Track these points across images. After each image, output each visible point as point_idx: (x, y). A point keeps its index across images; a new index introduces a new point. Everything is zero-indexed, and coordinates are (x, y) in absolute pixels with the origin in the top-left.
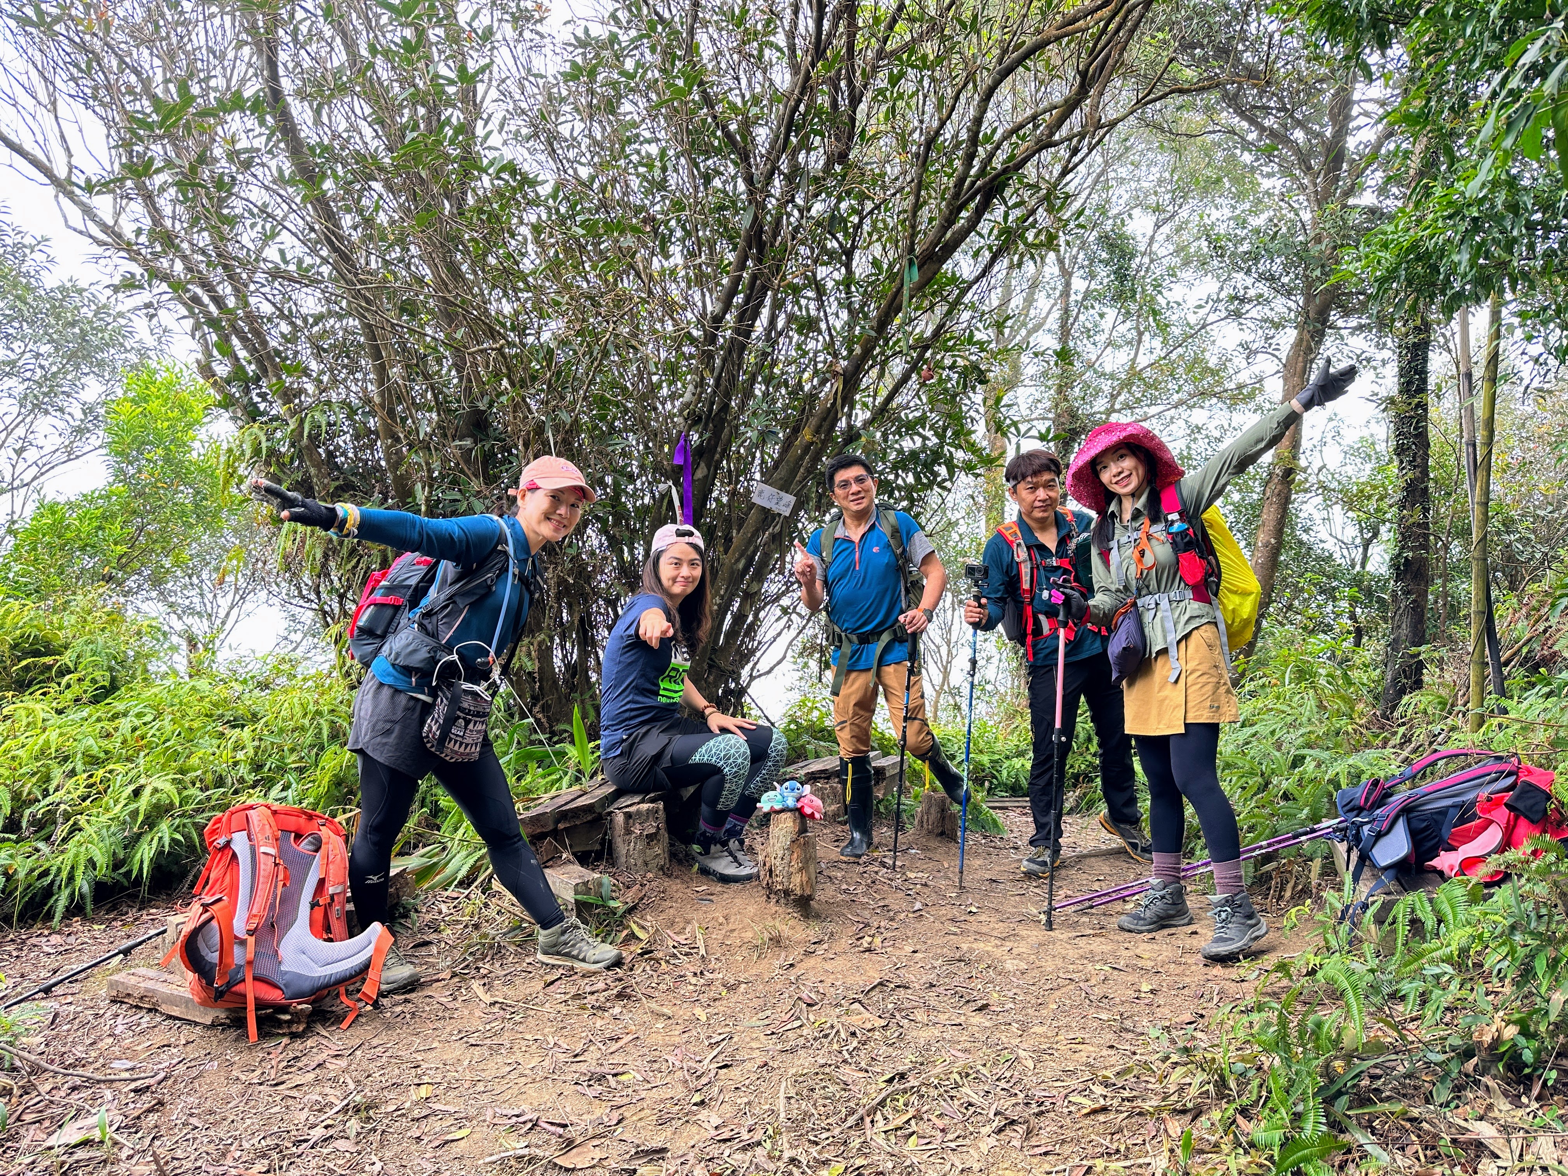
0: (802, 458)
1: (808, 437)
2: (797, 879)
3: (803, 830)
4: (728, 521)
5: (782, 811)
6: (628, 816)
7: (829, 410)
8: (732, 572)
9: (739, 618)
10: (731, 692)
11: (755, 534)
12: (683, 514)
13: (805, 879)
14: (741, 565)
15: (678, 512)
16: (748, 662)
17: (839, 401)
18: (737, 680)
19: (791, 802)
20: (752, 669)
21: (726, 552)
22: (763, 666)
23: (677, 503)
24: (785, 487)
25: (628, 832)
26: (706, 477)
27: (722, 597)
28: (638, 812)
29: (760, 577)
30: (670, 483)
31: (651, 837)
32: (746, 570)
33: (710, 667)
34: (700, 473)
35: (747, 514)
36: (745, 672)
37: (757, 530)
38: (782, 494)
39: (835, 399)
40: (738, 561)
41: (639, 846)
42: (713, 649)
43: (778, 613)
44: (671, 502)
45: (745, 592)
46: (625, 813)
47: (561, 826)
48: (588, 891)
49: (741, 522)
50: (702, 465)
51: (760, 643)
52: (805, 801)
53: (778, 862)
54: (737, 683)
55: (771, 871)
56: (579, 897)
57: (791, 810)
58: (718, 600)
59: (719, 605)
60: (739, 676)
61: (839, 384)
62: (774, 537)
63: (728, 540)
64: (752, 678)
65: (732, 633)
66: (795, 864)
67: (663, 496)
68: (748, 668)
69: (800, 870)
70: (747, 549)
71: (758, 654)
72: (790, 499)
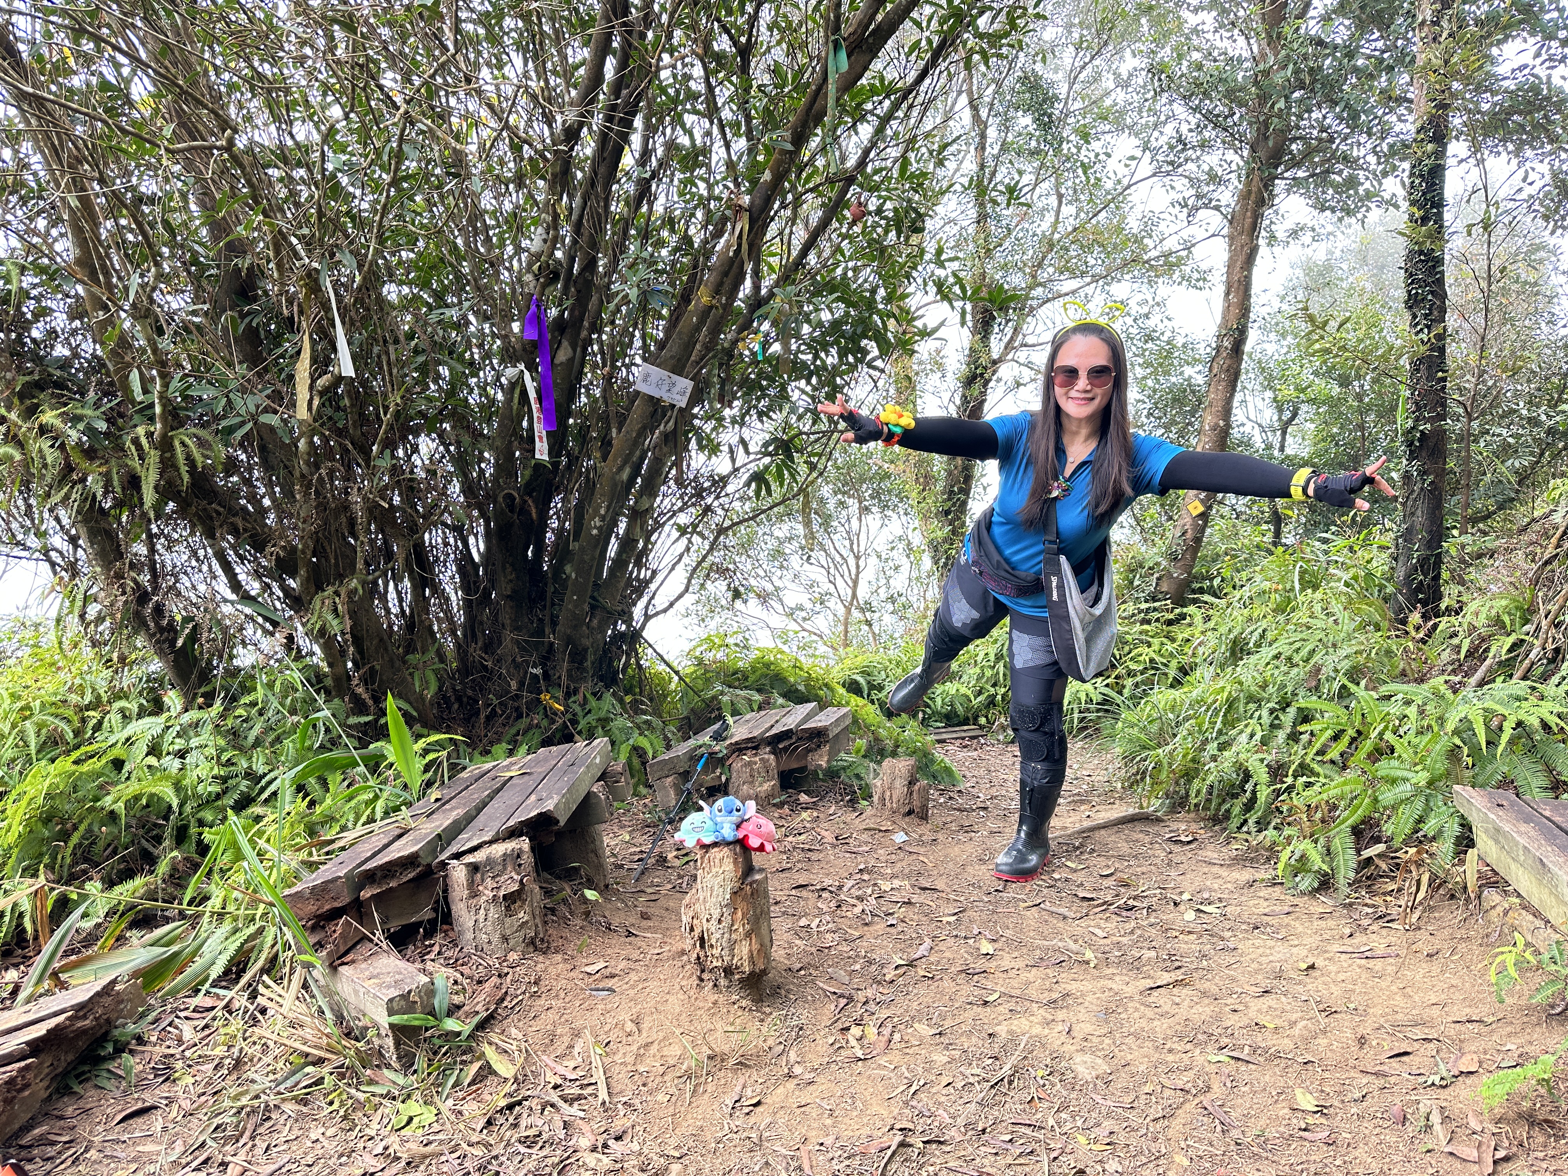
0: (698, 328)
1: (705, 300)
2: (744, 950)
3: (749, 869)
4: (605, 418)
5: (715, 844)
6: (474, 868)
7: (731, 261)
8: (615, 485)
9: (627, 543)
10: (622, 635)
11: (642, 433)
12: (542, 409)
13: (755, 947)
14: (625, 475)
15: (535, 407)
16: (640, 597)
17: (745, 246)
18: (629, 620)
19: (728, 833)
20: (647, 608)
21: (604, 459)
22: (660, 602)
23: (532, 395)
24: (678, 369)
25: (474, 894)
26: (571, 360)
27: (603, 518)
28: (489, 861)
29: (651, 489)
30: (522, 366)
31: (511, 900)
32: (632, 481)
33: (593, 608)
34: (563, 355)
35: (628, 409)
36: (638, 612)
37: (644, 428)
38: (675, 377)
39: (740, 245)
40: (621, 469)
41: (494, 914)
42: (595, 584)
43: (675, 534)
44: (524, 393)
45: (632, 509)
46: (468, 865)
47: (366, 894)
48: (410, 1008)
49: (622, 420)
50: (565, 343)
51: (654, 573)
52: (748, 827)
53: (713, 926)
54: (629, 625)
55: (702, 939)
56: (396, 1019)
57: (728, 844)
58: (597, 522)
59: (600, 529)
60: (631, 618)
61: (743, 224)
62: (667, 437)
63: (606, 444)
64: (647, 617)
65: (620, 563)
66: (741, 929)
67: (513, 385)
68: (641, 604)
69: (748, 935)
70: (631, 454)
71: (653, 587)
72: (685, 384)
